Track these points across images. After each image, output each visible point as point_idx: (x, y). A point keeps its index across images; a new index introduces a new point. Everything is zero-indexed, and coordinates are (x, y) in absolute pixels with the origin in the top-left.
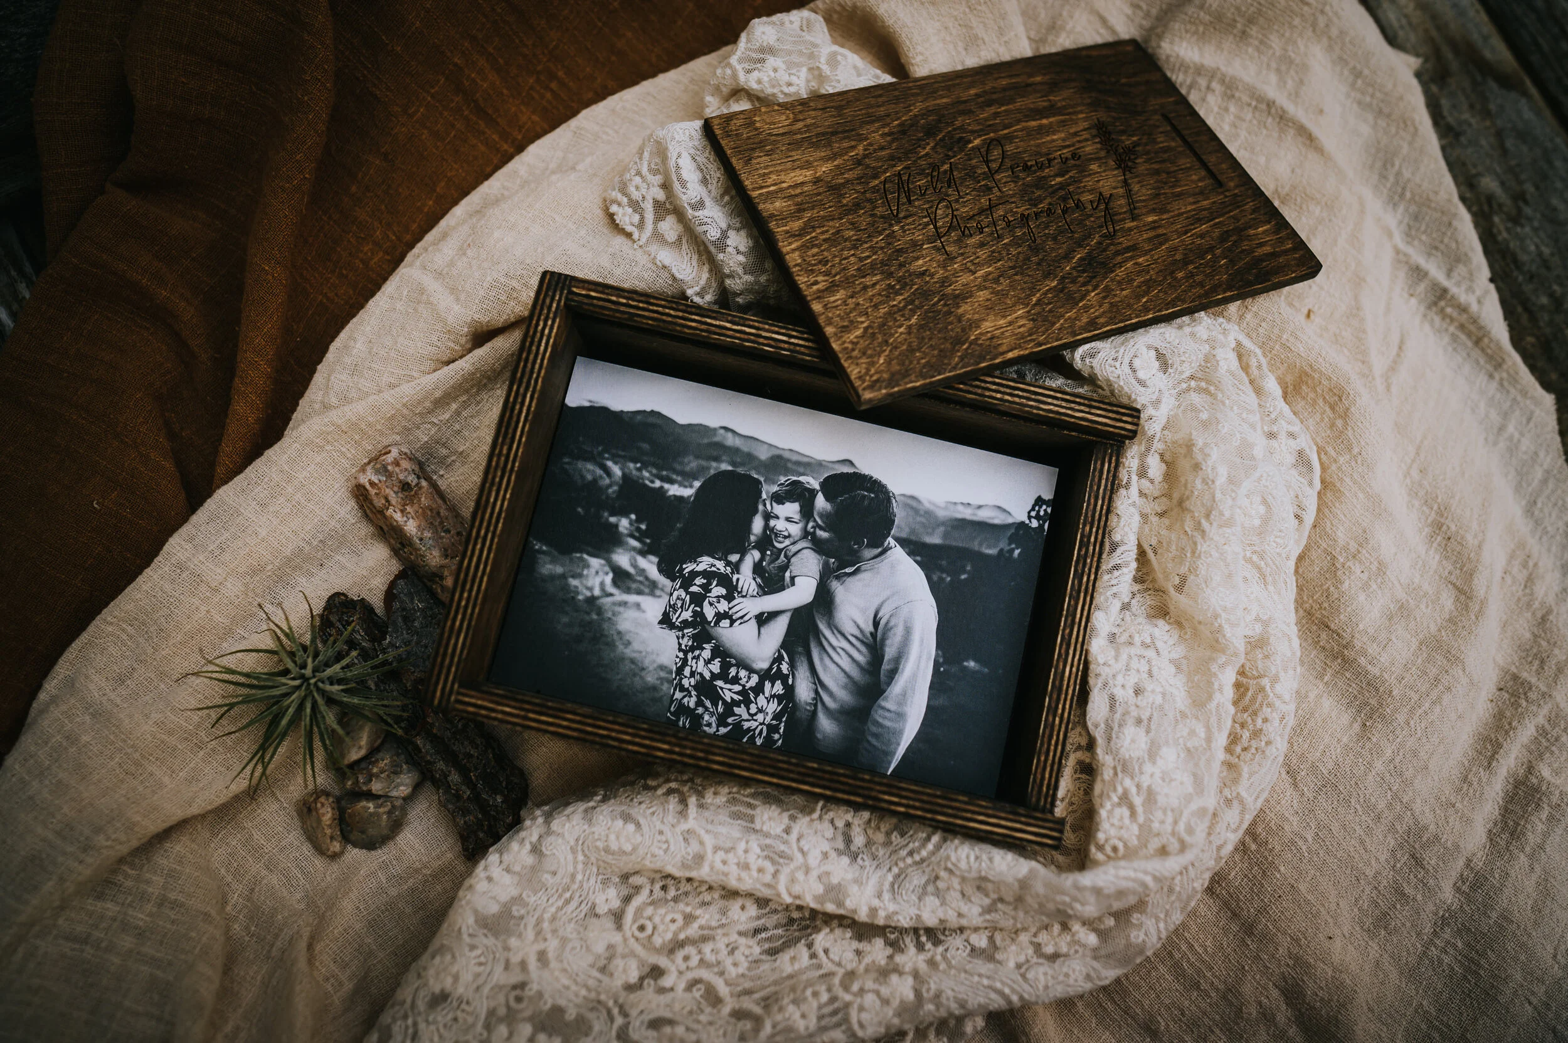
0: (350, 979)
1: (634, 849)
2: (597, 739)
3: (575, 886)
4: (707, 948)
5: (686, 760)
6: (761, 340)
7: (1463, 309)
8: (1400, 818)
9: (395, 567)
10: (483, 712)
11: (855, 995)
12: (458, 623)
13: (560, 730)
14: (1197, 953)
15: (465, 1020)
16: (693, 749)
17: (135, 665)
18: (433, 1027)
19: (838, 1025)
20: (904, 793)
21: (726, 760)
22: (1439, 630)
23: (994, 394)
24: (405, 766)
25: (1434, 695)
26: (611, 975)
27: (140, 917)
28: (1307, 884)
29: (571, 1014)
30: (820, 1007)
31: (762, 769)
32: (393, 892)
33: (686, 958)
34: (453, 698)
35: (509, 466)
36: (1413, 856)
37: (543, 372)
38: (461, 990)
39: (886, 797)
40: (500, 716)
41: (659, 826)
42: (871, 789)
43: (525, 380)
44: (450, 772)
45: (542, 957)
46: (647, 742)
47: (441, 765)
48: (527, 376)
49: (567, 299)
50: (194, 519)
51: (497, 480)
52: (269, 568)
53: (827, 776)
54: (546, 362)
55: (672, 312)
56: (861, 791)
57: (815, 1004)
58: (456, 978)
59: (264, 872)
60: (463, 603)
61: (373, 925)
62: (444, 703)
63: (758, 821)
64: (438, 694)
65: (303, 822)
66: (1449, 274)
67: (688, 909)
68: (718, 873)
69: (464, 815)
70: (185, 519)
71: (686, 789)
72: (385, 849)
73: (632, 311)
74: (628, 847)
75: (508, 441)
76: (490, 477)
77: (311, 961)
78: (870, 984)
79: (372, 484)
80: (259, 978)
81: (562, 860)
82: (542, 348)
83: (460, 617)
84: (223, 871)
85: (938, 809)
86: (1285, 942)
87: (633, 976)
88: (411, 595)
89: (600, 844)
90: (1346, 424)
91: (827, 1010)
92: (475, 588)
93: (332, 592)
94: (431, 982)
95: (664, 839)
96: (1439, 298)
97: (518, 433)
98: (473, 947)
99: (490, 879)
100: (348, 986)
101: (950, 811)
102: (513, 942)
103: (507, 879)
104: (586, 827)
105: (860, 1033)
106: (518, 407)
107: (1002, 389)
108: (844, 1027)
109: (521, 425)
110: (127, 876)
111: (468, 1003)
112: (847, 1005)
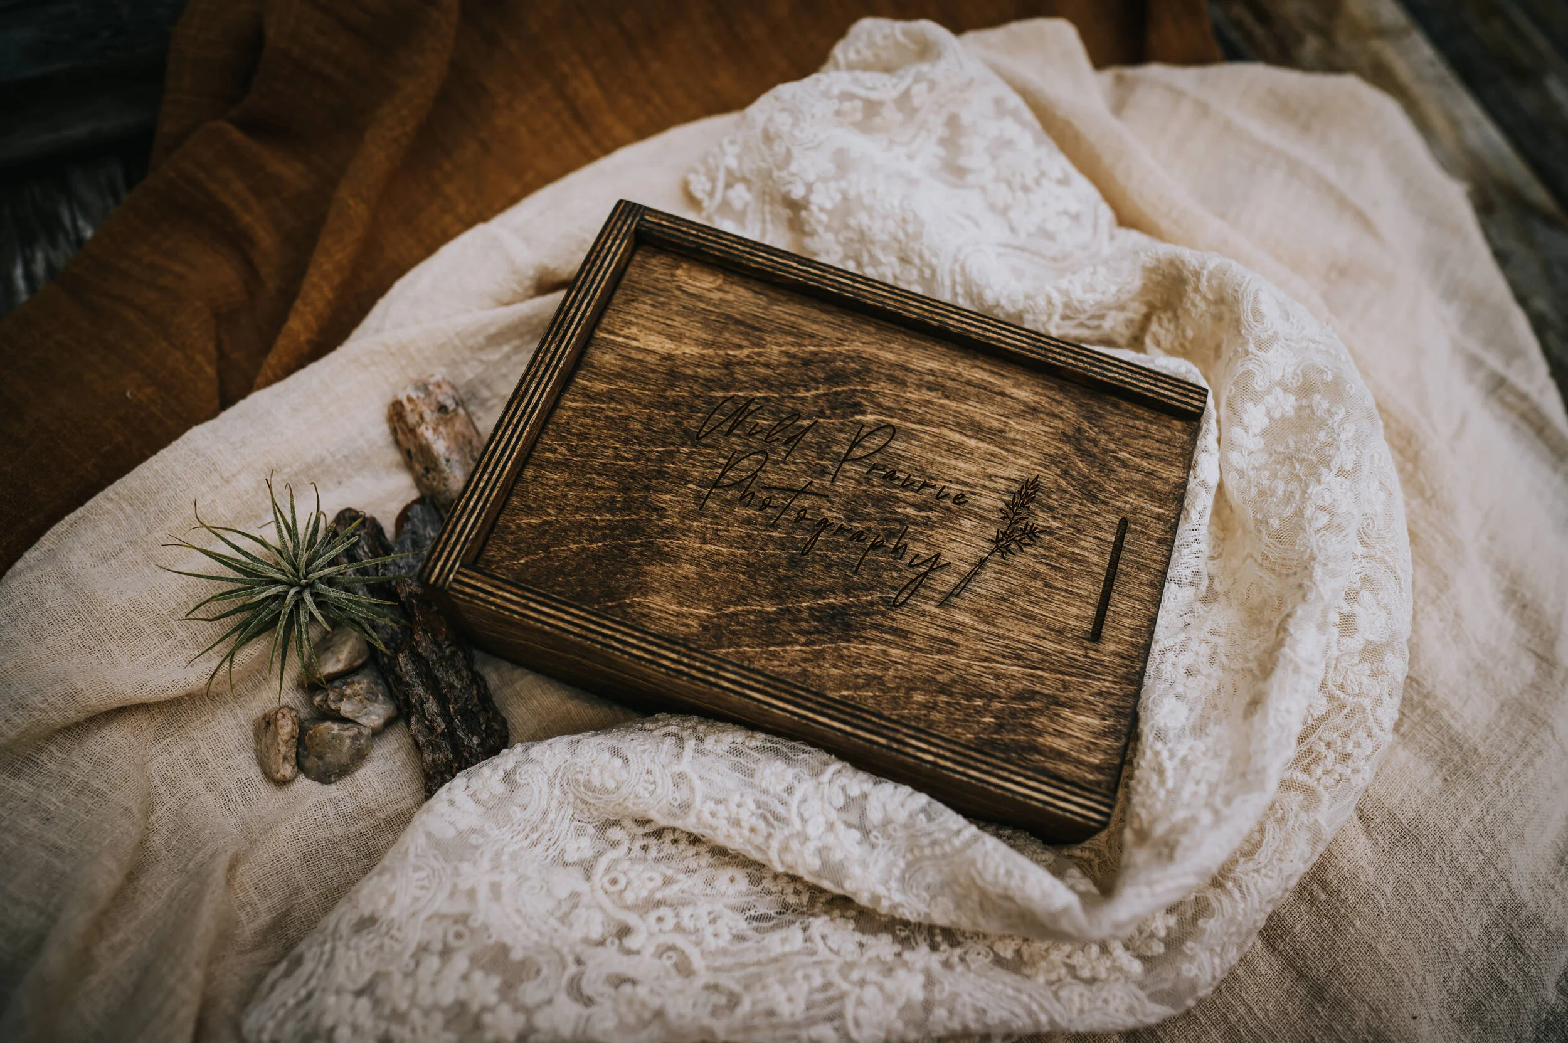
0: (269, 910)
1: (618, 788)
2: (600, 638)
3: (546, 827)
4: (686, 912)
5: (694, 672)
6: (826, 281)
7: (1524, 397)
8: (1494, 887)
9: (414, 494)
10: (481, 595)
11: (853, 983)
12: (472, 503)
13: (561, 624)
14: (1256, 1018)
15: (392, 947)
16: (702, 661)
17: (124, 546)
18: (352, 953)
19: (830, 1019)
20: (934, 740)
21: (738, 678)
22: (1521, 694)
23: (1057, 357)
24: (381, 697)
25: (1525, 756)
26: (571, 926)
27: (52, 800)
28: (1387, 946)
29: (517, 955)
30: (812, 992)
31: (777, 693)
32: (339, 831)
33: (660, 919)
34: (451, 577)
35: (554, 363)
36: (1510, 937)
37: (604, 283)
38: (394, 913)
39: (913, 742)
40: (498, 601)
41: (648, 764)
42: (898, 731)
43: (584, 289)
44: (428, 700)
45: (495, 889)
46: (654, 648)
47: (419, 690)
48: (587, 285)
49: (638, 224)
50: (224, 415)
51: (540, 373)
52: (287, 470)
53: (849, 710)
54: (608, 275)
55: (740, 247)
56: (885, 732)
57: (805, 988)
58: (391, 901)
59: (201, 790)
60: (482, 484)
61: (308, 859)
62: (440, 581)
63: (758, 775)
64: (437, 570)
65: (258, 741)
66: (1508, 363)
67: (670, 872)
68: (705, 826)
69: (433, 752)
70: (213, 415)
71: (685, 734)
72: (340, 785)
73: (700, 241)
74: (611, 785)
75: (557, 340)
76: (533, 370)
77: (229, 882)
78: (873, 975)
79: (410, 399)
80: (166, 891)
81: (537, 792)
82: (606, 263)
83: (476, 497)
84: (157, 780)
85: (972, 763)
86: (1363, 1011)
87: (596, 933)
88: (425, 523)
89: (581, 778)
90: (1416, 467)
91: (819, 997)
92: (497, 472)
93: (344, 507)
94: (362, 902)
95: (652, 780)
96: (1498, 387)
97: (569, 334)
98: (417, 869)
99: (452, 803)
100: (265, 918)
101: (985, 767)
102: (465, 867)
103: (470, 805)
104: (568, 756)
105: (855, 1034)
106: (573, 311)
107: (1066, 353)
108: (836, 1023)
109: (573, 327)
110: (52, 758)
111: (399, 929)
112: (842, 996)
